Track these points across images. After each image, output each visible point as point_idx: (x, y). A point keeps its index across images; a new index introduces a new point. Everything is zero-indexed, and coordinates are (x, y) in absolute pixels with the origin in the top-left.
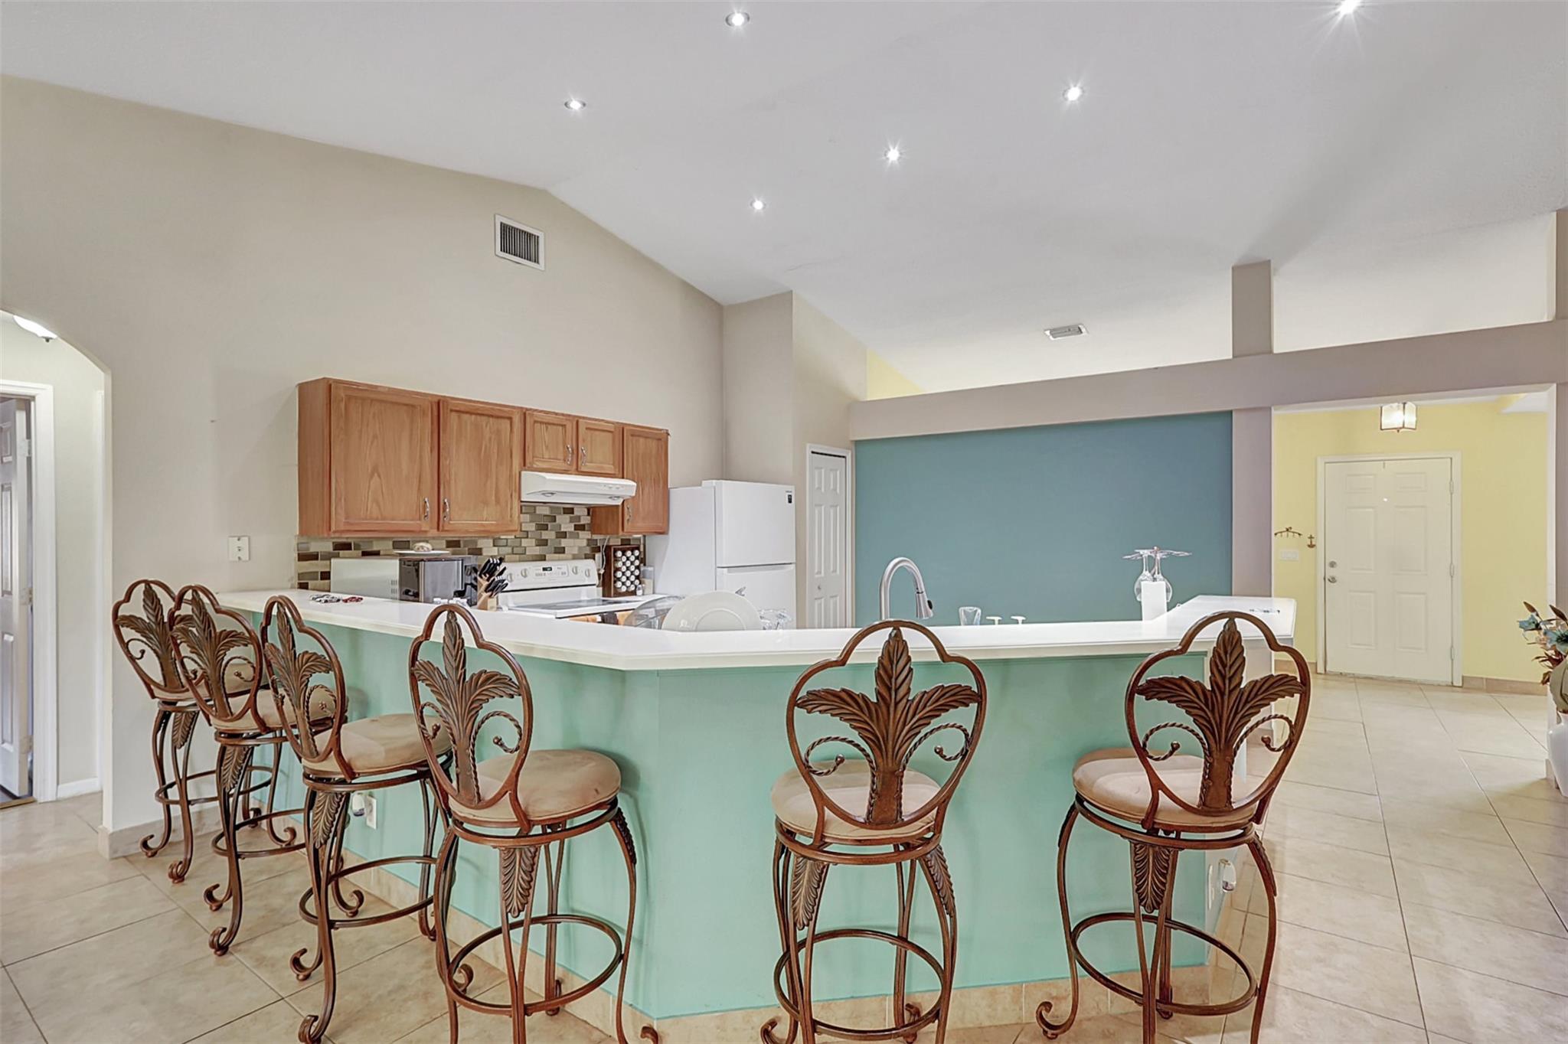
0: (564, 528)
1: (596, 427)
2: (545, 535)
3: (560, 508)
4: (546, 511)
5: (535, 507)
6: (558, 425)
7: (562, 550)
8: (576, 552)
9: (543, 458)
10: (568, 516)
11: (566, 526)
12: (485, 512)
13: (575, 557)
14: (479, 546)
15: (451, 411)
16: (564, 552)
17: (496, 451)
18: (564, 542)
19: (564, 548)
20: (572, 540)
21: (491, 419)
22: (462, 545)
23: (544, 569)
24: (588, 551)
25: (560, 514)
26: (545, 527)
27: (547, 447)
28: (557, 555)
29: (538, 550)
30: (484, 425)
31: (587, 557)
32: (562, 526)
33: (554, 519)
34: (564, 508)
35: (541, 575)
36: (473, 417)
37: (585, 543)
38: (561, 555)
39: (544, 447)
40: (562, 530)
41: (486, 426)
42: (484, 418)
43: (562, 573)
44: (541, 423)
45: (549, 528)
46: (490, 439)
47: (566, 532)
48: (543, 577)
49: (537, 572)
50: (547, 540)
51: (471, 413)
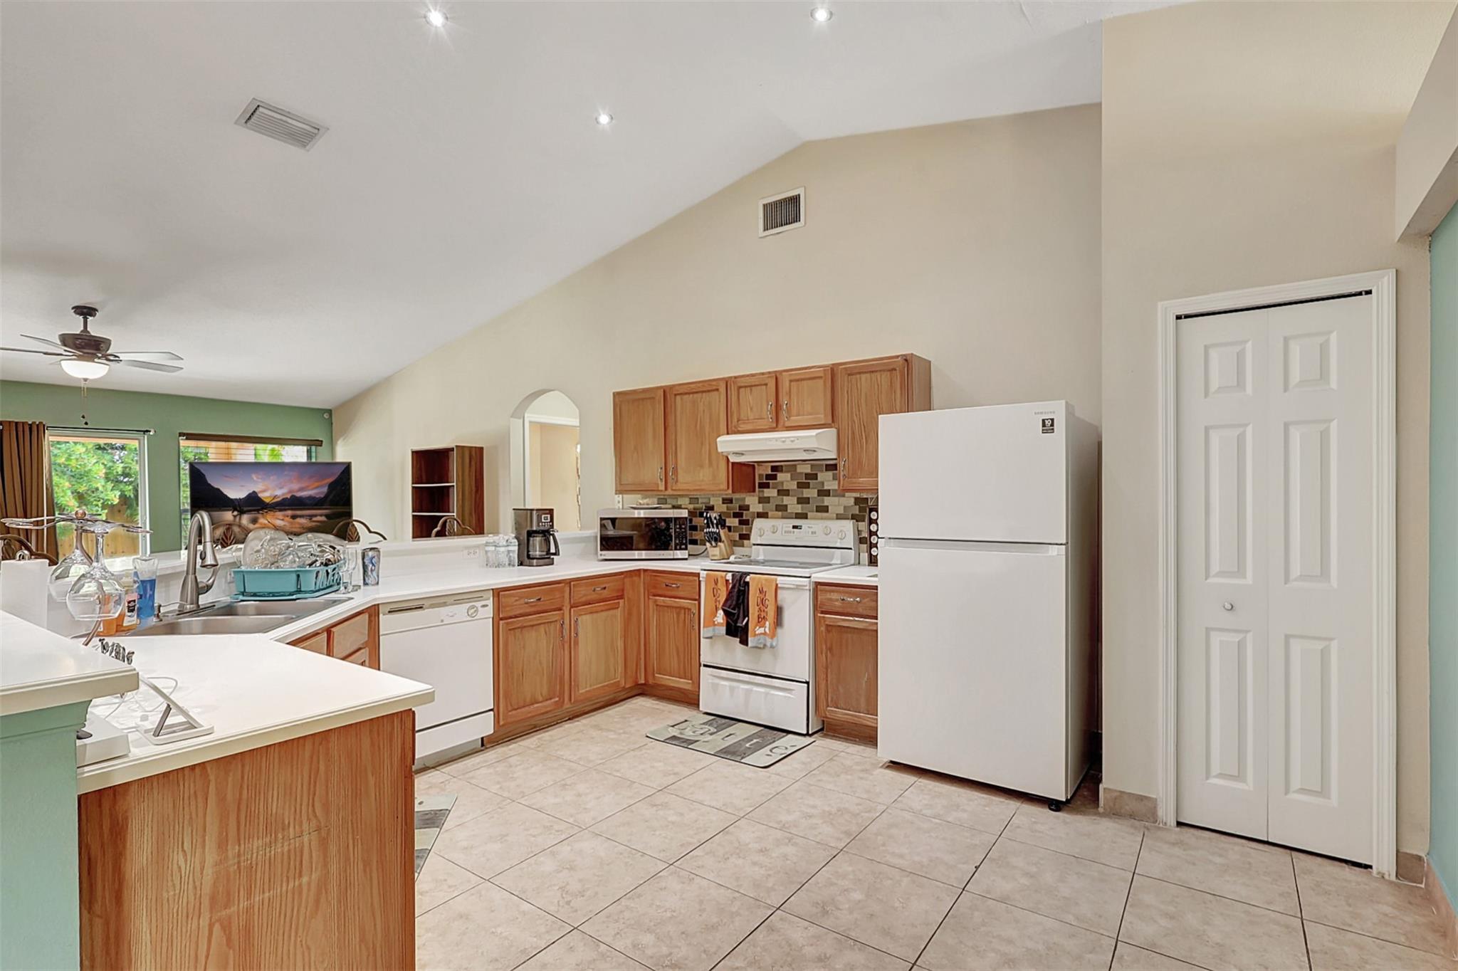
0: (827, 486)
1: (802, 377)
2: (807, 493)
3: (822, 465)
4: (807, 469)
5: (795, 466)
6: (761, 385)
7: (824, 509)
8: (842, 511)
9: (748, 420)
10: (830, 474)
11: (830, 483)
12: (701, 475)
13: (839, 517)
14: (746, 503)
15: (675, 395)
16: (827, 511)
17: (708, 421)
18: (827, 501)
19: (827, 507)
20: (836, 499)
21: (704, 394)
22: (734, 501)
23: (794, 527)
24: (856, 510)
25: (822, 471)
26: (807, 486)
27: (751, 409)
28: (819, 514)
29: (799, 509)
30: (699, 400)
31: (853, 517)
32: (825, 484)
33: (815, 477)
34: (826, 465)
35: (790, 532)
36: (691, 396)
37: (852, 501)
38: (825, 515)
39: (749, 409)
40: (826, 488)
41: (701, 401)
42: (700, 395)
43: (812, 533)
44: (746, 387)
45: (811, 486)
46: (704, 411)
47: (829, 490)
48: (792, 534)
49: (787, 529)
50: (809, 498)
51: (689, 394)
